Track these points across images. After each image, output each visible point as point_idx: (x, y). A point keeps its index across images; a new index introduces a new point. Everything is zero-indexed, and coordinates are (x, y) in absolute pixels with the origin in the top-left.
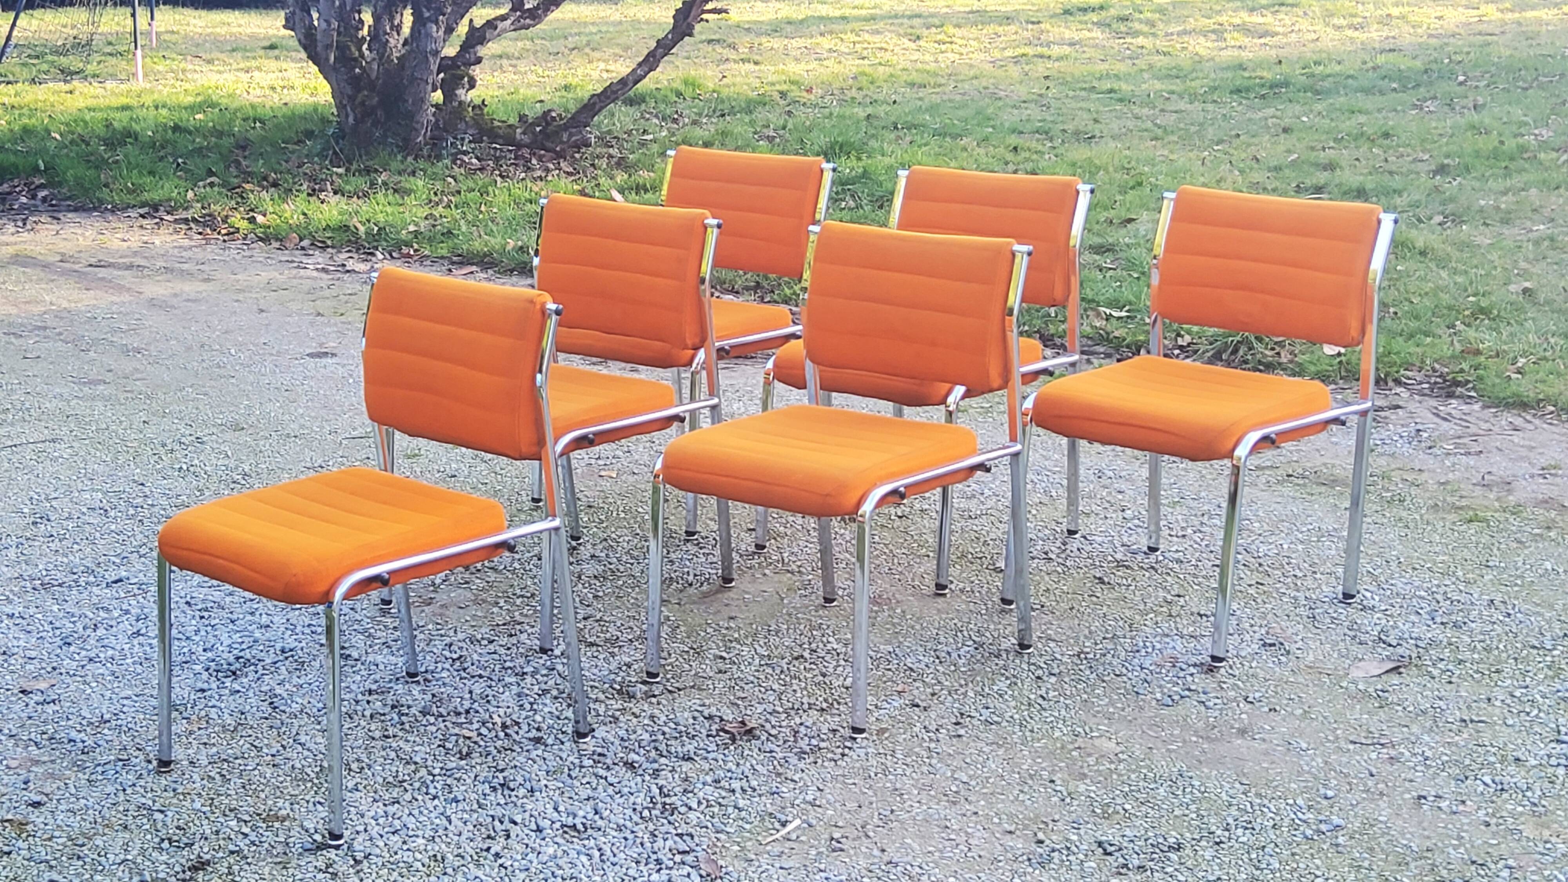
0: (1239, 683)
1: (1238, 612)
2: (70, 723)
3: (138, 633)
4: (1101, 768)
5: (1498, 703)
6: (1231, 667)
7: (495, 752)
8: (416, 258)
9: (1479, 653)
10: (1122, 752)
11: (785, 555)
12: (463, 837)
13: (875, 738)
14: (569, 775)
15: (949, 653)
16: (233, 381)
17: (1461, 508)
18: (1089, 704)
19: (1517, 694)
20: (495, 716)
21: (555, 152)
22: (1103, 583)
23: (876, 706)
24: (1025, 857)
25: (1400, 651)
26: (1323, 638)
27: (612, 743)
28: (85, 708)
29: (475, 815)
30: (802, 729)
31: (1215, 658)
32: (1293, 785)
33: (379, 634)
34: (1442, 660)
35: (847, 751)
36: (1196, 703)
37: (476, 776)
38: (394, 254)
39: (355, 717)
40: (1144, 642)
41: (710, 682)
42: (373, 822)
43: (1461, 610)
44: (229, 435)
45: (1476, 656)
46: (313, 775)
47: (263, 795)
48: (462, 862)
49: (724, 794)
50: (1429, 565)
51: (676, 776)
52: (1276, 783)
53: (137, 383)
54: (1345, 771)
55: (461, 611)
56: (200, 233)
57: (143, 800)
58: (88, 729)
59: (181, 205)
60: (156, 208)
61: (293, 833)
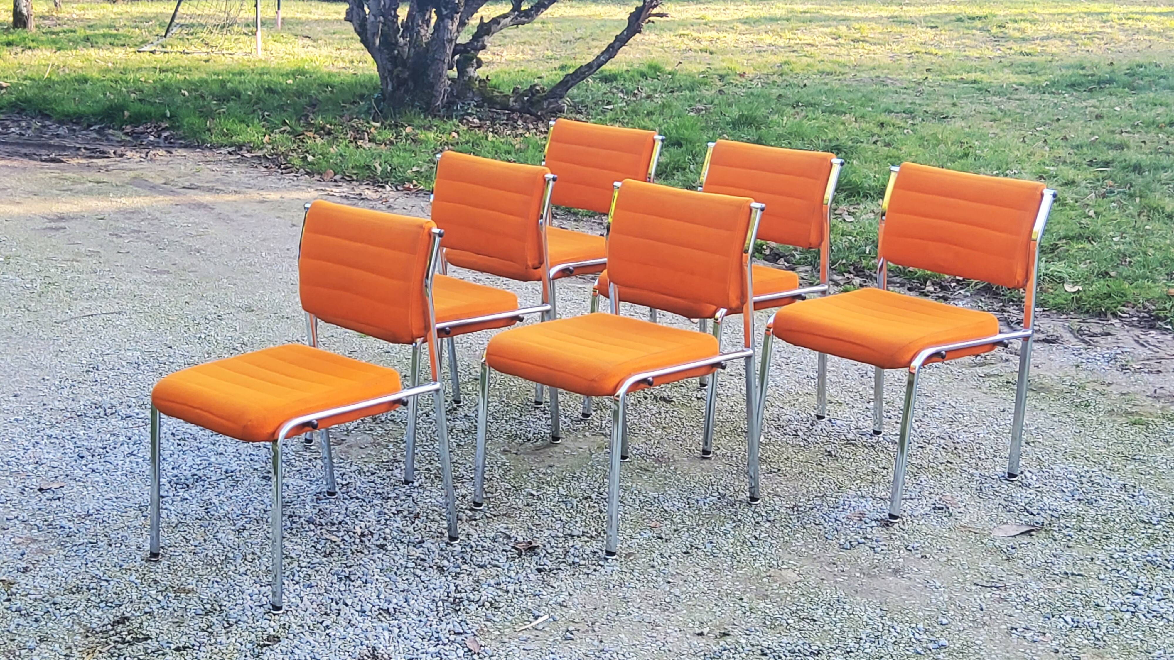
0: (906, 536)
1: (924, 483)
2: (65, 514)
3: (131, 454)
4: (781, 592)
5: (1098, 562)
6: (903, 524)
7: (349, 553)
8: (414, 191)
9: (1099, 524)
10: (800, 581)
11: (604, 422)
12: (308, 613)
13: (623, 559)
14: (396, 573)
15: (697, 501)
16: (257, 275)
17: (1132, 414)
18: (788, 544)
19: (1116, 556)
20: (357, 528)
21: (536, 115)
22: (831, 455)
23: (631, 537)
24: (702, 653)
25: (1037, 518)
26: (982, 505)
27: (433, 552)
28: (79, 504)
29: (321, 598)
30: (572, 550)
31: (892, 516)
32: (920, 613)
33: (297, 463)
34: (1068, 527)
35: (598, 568)
36: (868, 548)
37: (331, 570)
38: (399, 188)
39: (261, 522)
40: (844, 501)
41: (518, 512)
42: (249, 598)
43: (1097, 491)
44: (242, 315)
45: (1095, 526)
46: (219, 562)
47: (180, 574)
48: (302, 630)
49: (500, 593)
50: (1088, 455)
51: (471, 578)
52: (907, 611)
53: (191, 274)
54: (962, 605)
55: (361, 450)
56: (266, 167)
57: (97, 572)
58: (76, 520)
59: (258, 146)
60: (240, 147)
61: (192, 602)
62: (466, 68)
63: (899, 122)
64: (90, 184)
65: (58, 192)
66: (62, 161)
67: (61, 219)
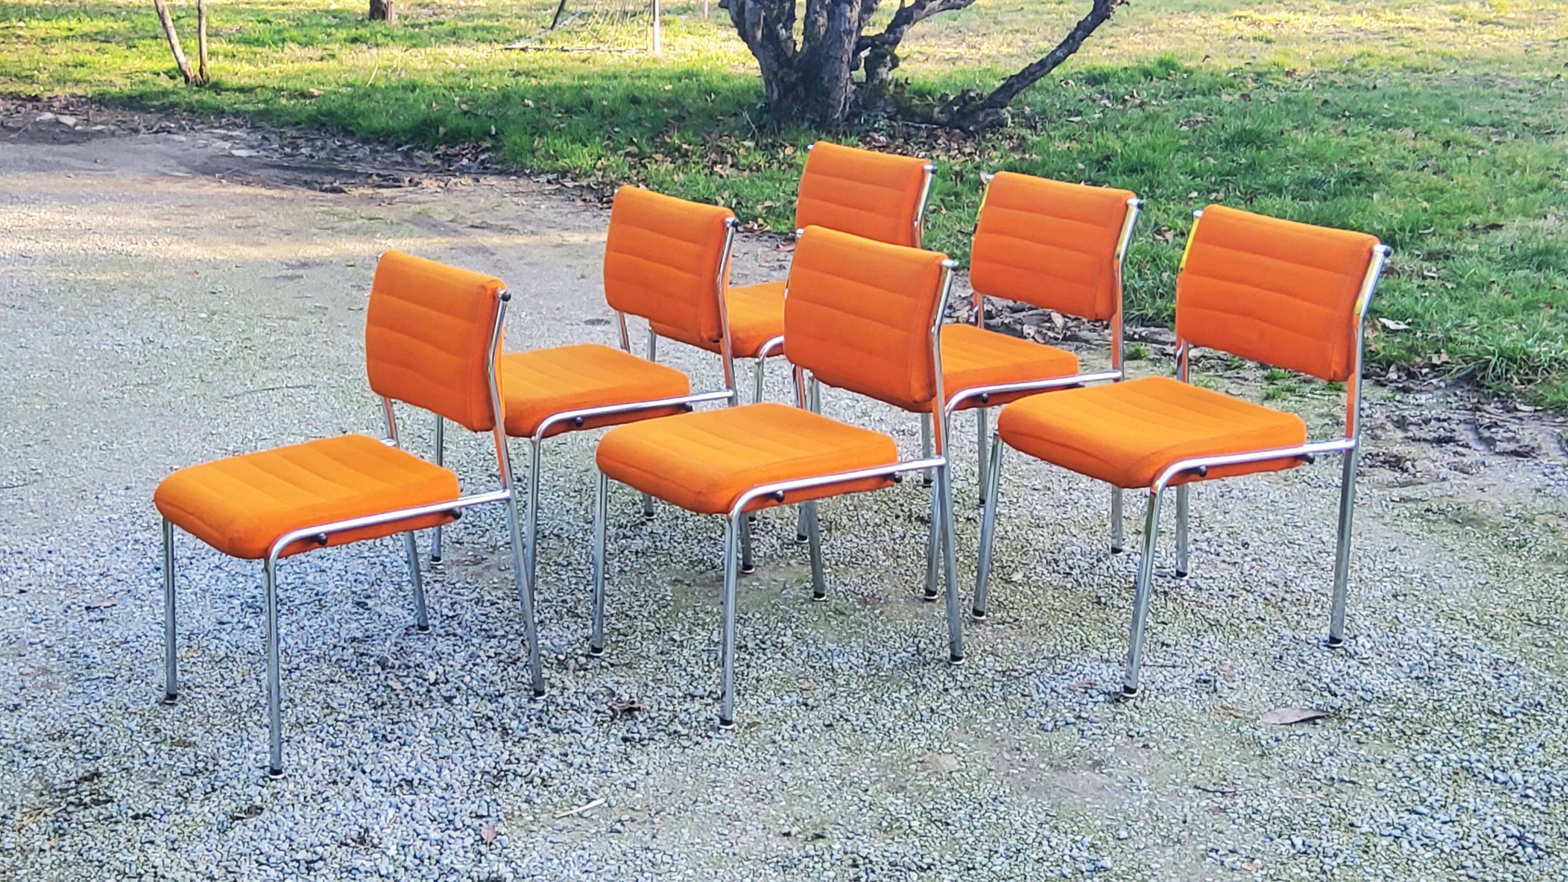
0: (1137, 716)
1: (1205, 646)
2: (99, 640)
5: (1389, 766)
6: (1142, 700)
7: (406, 705)
8: (756, 233)
9: (1424, 713)
10: (958, 771)
12: (313, 779)
13: (741, 730)
14: (447, 734)
15: (882, 657)
18: (971, 721)
20: (433, 673)
21: (966, 131)
23: (768, 701)
25: (1336, 701)
26: (1269, 680)
27: (508, 709)
28: (121, 628)
31: (1126, 689)
32: (1097, 822)
34: (1375, 715)
35: (704, 740)
36: (1075, 731)
39: (322, 660)
40: (1078, 665)
41: (644, 662)
43: (1451, 667)
45: (1416, 715)
46: (245, 709)
47: (190, 722)
49: (561, 767)
51: (534, 746)
52: (1082, 818)
56: (584, 200)
58: (107, 647)
59: (586, 172)
60: (564, 174)
61: (185, 759)
62: (876, 68)
64: (360, 221)
65: (317, 231)
66: (344, 192)
67: (304, 265)
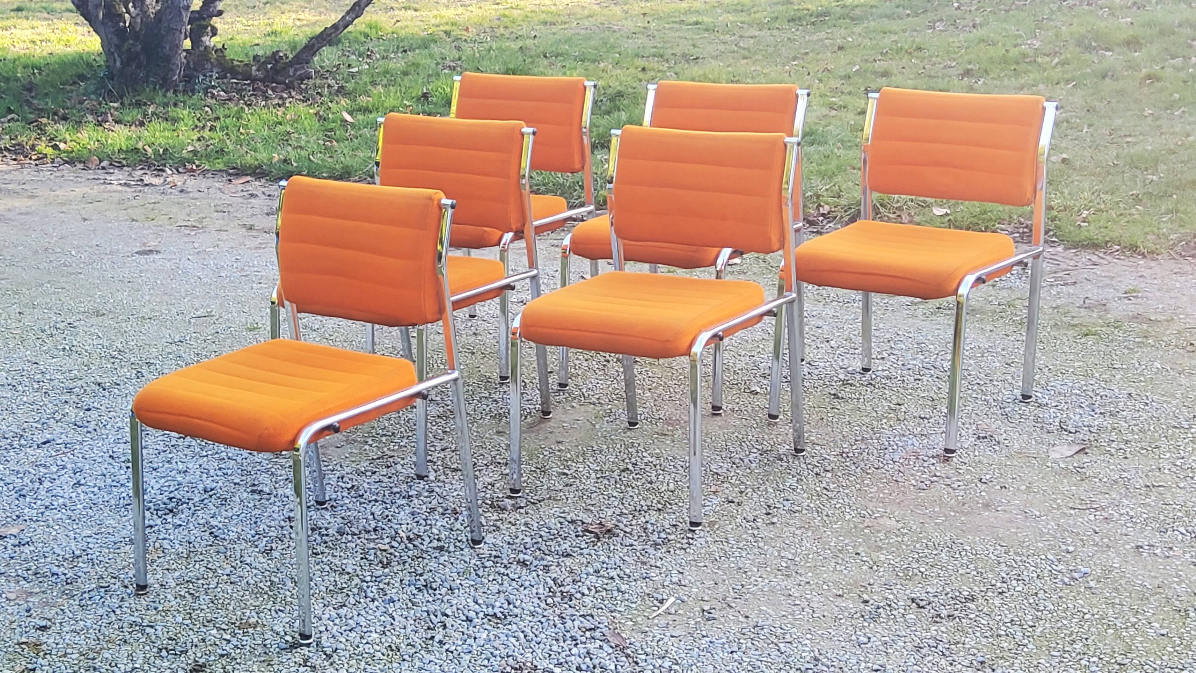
2: (49, 559)
3: (79, 483)
5: (1166, 471)
6: (961, 457)
8: (199, 172)
11: (584, 390)
12: (409, 630)
13: (708, 529)
14: (477, 575)
15: (741, 459)
16: (82, 276)
17: (1076, 326)
18: (863, 492)
20: (400, 532)
21: (284, 83)
22: (838, 398)
24: (859, 615)
25: (1080, 436)
27: (502, 547)
28: (56, 546)
29: (412, 612)
30: (649, 526)
31: (947, 451)
32: (1039, 544)
33: (279, 472)
34: (1113, 441)
35: (690, 541)
37: (401, 581)
38: (180, 170)
40: (888, 441)
41: (562, 494)
42: (331, 623)
44: (94, 320)
45: (1136, 437)
46: (266, 589)
48: (414, 650)
49: (606, 581)
50: (1071, 370)
51: (563, 569)
52: (1027, 544)
54: (1074, 531)
58: (65, 564)
61: (267, 636)
62: (200, 37)
63: (656, 66)
